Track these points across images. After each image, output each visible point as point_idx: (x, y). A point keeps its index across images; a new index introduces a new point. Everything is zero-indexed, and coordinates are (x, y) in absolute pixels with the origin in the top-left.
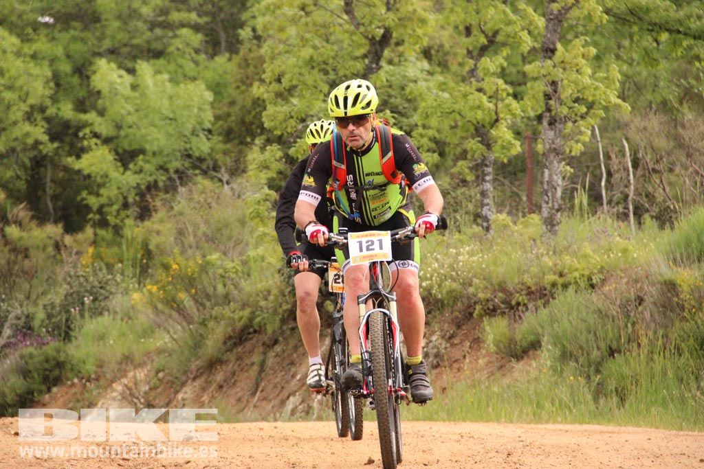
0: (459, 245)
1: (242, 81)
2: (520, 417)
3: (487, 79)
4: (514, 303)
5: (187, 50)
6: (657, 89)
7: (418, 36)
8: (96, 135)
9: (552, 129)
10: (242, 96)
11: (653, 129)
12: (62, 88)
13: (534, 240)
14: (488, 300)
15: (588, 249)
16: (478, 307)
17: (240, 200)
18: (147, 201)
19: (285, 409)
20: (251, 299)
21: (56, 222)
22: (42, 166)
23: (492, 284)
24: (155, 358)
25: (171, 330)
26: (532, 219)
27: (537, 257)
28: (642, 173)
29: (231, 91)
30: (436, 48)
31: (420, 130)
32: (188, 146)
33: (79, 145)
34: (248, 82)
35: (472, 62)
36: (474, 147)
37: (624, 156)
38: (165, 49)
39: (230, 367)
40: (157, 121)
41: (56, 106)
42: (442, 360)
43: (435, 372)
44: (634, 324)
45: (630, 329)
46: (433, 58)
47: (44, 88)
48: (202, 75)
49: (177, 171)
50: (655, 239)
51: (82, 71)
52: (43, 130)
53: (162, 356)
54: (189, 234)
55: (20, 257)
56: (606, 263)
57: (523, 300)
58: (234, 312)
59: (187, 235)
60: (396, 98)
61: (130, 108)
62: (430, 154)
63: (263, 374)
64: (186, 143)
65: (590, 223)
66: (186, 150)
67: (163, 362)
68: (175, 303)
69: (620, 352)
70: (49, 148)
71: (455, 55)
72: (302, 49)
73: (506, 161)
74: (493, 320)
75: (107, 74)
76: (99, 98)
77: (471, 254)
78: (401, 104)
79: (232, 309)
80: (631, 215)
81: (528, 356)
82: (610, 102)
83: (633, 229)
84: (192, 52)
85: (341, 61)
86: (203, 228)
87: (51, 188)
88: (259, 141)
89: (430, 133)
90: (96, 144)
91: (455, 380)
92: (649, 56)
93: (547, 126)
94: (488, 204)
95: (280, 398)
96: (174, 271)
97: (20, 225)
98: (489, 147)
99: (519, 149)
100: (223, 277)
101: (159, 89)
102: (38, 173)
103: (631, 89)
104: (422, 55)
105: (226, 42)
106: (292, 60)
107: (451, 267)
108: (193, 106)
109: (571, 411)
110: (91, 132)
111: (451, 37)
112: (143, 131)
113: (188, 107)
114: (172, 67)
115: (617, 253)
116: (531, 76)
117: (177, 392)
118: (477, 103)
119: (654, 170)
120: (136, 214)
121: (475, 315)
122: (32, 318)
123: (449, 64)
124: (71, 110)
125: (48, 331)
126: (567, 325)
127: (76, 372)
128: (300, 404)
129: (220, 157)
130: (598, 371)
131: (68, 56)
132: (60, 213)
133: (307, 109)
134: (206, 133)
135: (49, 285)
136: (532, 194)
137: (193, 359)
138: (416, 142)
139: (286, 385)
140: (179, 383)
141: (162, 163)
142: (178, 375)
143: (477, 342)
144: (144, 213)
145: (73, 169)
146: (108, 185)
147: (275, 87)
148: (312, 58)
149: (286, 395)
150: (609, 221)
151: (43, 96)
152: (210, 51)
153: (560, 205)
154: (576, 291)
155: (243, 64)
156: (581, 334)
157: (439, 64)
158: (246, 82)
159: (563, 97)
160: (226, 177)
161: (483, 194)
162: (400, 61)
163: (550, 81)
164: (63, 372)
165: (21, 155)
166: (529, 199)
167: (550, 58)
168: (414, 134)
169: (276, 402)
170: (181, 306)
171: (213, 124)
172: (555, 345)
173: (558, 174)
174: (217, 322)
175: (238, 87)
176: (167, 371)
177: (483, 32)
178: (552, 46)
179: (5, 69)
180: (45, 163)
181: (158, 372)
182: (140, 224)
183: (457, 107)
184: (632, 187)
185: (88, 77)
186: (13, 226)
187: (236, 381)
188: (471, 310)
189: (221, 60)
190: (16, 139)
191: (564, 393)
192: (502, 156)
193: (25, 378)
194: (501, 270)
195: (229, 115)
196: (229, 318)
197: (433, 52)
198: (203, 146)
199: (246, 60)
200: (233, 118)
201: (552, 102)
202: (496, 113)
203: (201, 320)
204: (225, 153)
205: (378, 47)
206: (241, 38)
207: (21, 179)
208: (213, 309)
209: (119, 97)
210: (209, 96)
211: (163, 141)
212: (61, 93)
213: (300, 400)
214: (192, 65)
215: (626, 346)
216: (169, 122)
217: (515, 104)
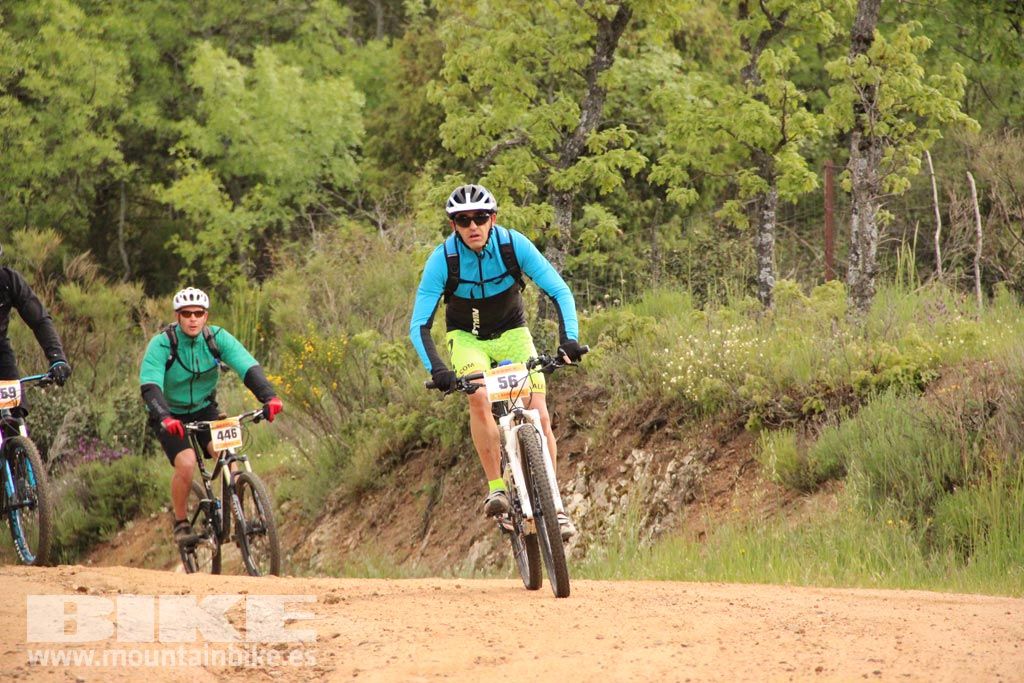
0: (726, 323)
1: (407, 77)
2: (813, 578)
3: (770, 82)
4: (805, 409)
5: (328, 31)
6: (1015, 98)
7: (670, 16)
8: (194, 154)
9: (865, 156)
10: (407, 100)
11: (1013, 158)
12: (144, 83)
13: (836, 319)
14: (767, 406)
15: (915, 332)
16: (752, 415)
17: (403, 254)
18: (267, 251)
19: (466, 560)
20: (419, 398)
21: (132, 279)
22: (113, 196)
23: (773, 383)
24: (278, 481)
25: (300, 441)
26: (833, 287)
27: (841, 343)
28: (995, 222)
29: (390, 91)
30: (692, 33)
31: (671, 154)
32: (327, 171)
33: (169, 167)
34: (417, 78)
35: (748, 55)
36: (750, 180)
37: (969, 195)
38: (295, 28)
39: (386, 498)
40: (282, 133)
41: (134, 109)
42: (699, 492)
43: (687, 508)
44: (982, 443)
45: (977, 451)
46: (688, 47)
47: (118, 83)
48: (348, 68)
49: (310, 209)
50: (1014, 319)
51: (174, 58)
52: (115, 145)
53: (288, 478)
54: (328, 302)
55: (80, 331)
56: (942, 353)
57: (818, 405)
58: (393, 416)
59: (324, 301)
60: (632, 106)
61: (243, 114)
62: (684, 190)
63: (436, 508)
64: (324, 166)
65: (918, 294)
66: (324, 178)
67: (289, 489)
68: (308, 402)
69: (961, 484)
70: (124, 171)
71: (720, 44)
72: (500, 32)
73: (795, 201)
74: (774, 434)
75: (211, 64)
76: (198, 100)
77: (742, 337)
78: (640, 116)
79: (391, 412)
80: (979, 284)
81: (825, 488)
82: (950, 118)
83: (981, 304)
84: (335, 33)
85: (556, 52)
86: (349, 293)
87: (125, 231)
88: (431, 166)
89: (686, 158)
90: (193, 166)
91: (717, 521)
92: (1006, 50)
93: (857, 151)
94: (768, 265)
95: (460, 542)
96: (307, 355)
97: (81, 283)
98: (771, 180)
99: (816, 184)
100: (377, 364)
101: (286, 88)
102: (106, 208)
103: (979, 98)
104: (671, 44)
105: (384, 19)
106: (486, 49)
107: (713, 354)
108: (336, 113)
109: (888, 569)
110: (187, 149)
111: (715, 17)
112: (263, 149)
113: (329, 114)
114: (305, 55)
115: (958, 340)
116: (834, 77)
117: (309, 532)
118: (756, 116)
119: (1012, 218)
120: (250, 269)
121: (747, 426)
122: (99, 421)
123: (711, 57)
124: (156, 115)
125: (121, 440)
126: (884, 444)
127: (162, 500)
128: (489, 553)
129: (373, 189)
130: (928, 512)
131: (154, 37)
132: (137, 266)
133: (504, 121)
134: (354, 153)
135: (123, 372)
136: (831, 251)
137: (332, 484)
138: (664, 172)
139: (469, 525)
140: (313, 519)
141: (288, 196)
142: (310, 507)
143: (750, 466)
144: (263, 269)
145: (159, 204)
146: (209, 227)
147: (458, 87)
148: (513, 46)
149: (469, 540)
150: (946, 291)
151: (116, 94)
152: (361, 33)
153: (874, 268)
154: (898, 395)
155: (409, 51)
156: (905, 456)
157: (696, 58)
158: (414, 79)
159: (882, 108)
160: (382, 219)
161: (761, 249)
162: (639, 51)
163: (864, 86)
164: (143, 499)
165: (82, 180)
166: (828, 258)
167: (864, 51)
168: (661, 159)
169: (454, 549)
170: (317, 406)
171: (364, 140)
172: (866, 472)
173: (871, 222)
174: (369, 430)
175: (401, 87)
176: (294, 501)
177: (765, 11)
178: (866, 35)
179: (62, 55)
180: (116, 192)
181: (280, 503)
182: (256, 285)
183: (724, 121)
184: (980, 243)
185: (181, 68)
186: (72, 284)
187: (395, 517)
188: (742, 419)
189: (377, 45)
190: (76, 158)
191: (878, 542)
192: (791, 194)
193: (86, 508)
194: (787, 361)
195: (387, 127)
196: (387, 425)
197: (687, 39)
198: (348, 171)
199: (413, 47)
200: (392, 132)
201: (865, 116)
202: (783, 132)
203: (345, 428)
204: (380, 182)
205: (610, 31)
206: (407, 13)
207: (82, 217)
208: (362, 412)
209: (227, 98)
210: (359, 99)
211: (291, 164)
212: (142, 90)
213: (490, 546)
214: (335, 53)
215: (971, 475)
216: (299, 135)
217: (810, 119)
